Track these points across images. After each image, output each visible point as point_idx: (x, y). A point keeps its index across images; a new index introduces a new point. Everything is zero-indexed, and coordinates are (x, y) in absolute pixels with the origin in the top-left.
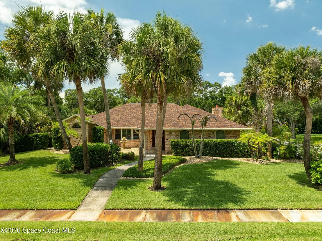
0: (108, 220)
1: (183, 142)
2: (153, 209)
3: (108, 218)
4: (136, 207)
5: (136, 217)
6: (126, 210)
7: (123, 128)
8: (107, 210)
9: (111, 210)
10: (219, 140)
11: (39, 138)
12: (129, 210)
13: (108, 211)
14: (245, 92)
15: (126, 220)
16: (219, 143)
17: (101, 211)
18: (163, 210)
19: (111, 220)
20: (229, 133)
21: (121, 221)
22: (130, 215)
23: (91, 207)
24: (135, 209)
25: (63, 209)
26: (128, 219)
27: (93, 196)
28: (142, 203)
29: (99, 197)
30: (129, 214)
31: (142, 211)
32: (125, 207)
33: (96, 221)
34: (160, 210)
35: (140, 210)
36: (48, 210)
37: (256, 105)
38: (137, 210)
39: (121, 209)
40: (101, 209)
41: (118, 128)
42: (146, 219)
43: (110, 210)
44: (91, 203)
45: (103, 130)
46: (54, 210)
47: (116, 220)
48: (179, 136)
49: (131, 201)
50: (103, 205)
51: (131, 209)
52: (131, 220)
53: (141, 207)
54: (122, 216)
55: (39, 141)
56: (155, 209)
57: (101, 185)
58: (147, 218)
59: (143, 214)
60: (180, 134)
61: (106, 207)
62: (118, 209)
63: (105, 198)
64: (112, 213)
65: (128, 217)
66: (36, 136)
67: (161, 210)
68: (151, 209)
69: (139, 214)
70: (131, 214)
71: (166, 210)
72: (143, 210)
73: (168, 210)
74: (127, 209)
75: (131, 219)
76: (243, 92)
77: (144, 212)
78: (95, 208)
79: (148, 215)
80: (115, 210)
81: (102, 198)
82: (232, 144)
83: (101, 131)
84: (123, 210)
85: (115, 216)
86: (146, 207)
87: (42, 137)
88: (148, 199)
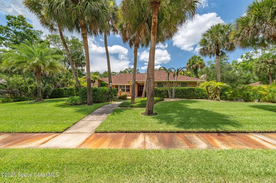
0: (95, 146)
1: (161, 89)
2: (152, 132)
3: (95, 144)
4: (132, 129)
5: (133, 142)
6: (120, 132)
7: (120, 84)
8: (98, 132)
9: (103, 133)
10: (184, 88)
11: (67, 90)
12: (124, 132)
13: (99, 134)
14: (191, 67)
15: (120, 146)
16: (185, 89)
17: (90, 134)
18: (163, 132)
19: (99, 146)
20: (190, 84)
21: (113, 147)
22: (125, 139)
23: (80, 130)
24: (131, 132)
25: (46, 133)
26: (122, 144)
27: (88, 119)
28: (137, 125)
29: (93, 120)
30: (124, 137)
31: (139, 134)
32: (119, 129)
33: (78, 147)
34: (159, 133)
35: (137, 132)
36: (28, 133)
37: (197, 75)
38: (133, 132)
39: (114, 132)
40: (91, 132)
41: (117, 84)
42: (147, 145)
43: (101, 133)
44: (83, 125)
45: (107, 84)
46: (35, 133)
47: (105, 146)
48: (157, 86)
49: (126, 123)
50: (95, 128)
51: (126, 132)
52: (126, 146)
53: (137, 129)
54: (114, 141)
55: (67, 92)
56: (154, 132)
57: (98, 112)
58: (147, 143)
59: (141, 137)
60: (157, 85)
61: (97, 130)
62: (111, 132)
63: (99, 121)
64: (102, 136)
65: (123, 142)
66: (65, 89)
67: (162, 133)
68: (149, 132)
69: (135, 138)
70: (126, 137)
71: (166, 132)
72: (140, 132)
73: (169, 132)
74: (122, 132)
75: (126, 144)
76: (190, 66)
77: (141, 135)
78: (84, 131)
79: (148, 138)
80: (107, 132)
81: (96, 121)
82: (194, 90)
83: (106, 85)
84: (116, 132)
85: (105, 140)
86: (144, 129)
87: (69, 89)
88: (144, 122)
